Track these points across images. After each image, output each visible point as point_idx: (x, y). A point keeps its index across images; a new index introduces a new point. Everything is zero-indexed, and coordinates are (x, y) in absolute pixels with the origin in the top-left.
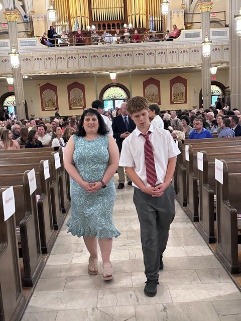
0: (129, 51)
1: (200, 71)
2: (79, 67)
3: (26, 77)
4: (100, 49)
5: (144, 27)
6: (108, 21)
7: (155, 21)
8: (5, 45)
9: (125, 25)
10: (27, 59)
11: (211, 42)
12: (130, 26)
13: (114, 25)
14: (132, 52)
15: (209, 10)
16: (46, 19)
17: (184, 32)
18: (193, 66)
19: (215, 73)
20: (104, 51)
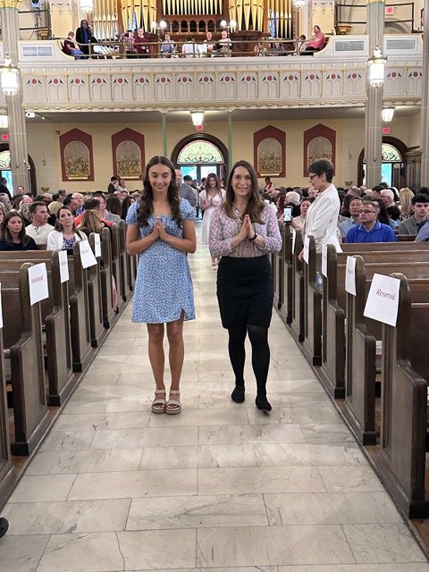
0: (229, 72)
1: (362, 115)
2: (134, 100)
3: (32, 115)
4: (174, 66)
5: (260, 29)
6: (191, 16)
7: (280, 18)
9: (223, 23)
10: (34, 82)
11: (386, 59)
12: (233, 24)
13: (202, 24)
16: (75, 7)
17: (334, 39)
18: (351, 105)
19: (390, 120)
20: (182, 71)
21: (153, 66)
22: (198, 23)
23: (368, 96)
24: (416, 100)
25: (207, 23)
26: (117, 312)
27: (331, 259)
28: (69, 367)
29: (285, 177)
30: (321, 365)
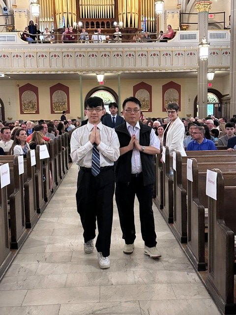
0: (119, 51)
2: (63, 67)
3: (3, 76)
4: (87, 47)
5: (136, 27)
9: (115, 23)
10: (4, 56)
12: (121, 24)
15: (207, 10)
17: (179, 33)
18: (189, 71)
19: (212, 79)
20: (91, 50)
21: (75, 47)
22: (100, 23)
23: (199, 65)
24: (226, 68)
25: (106, 23)
26: (52, 192)
27: (179, 160)
28: (23, 225)
29: (151, 111)
30: (173, 223)
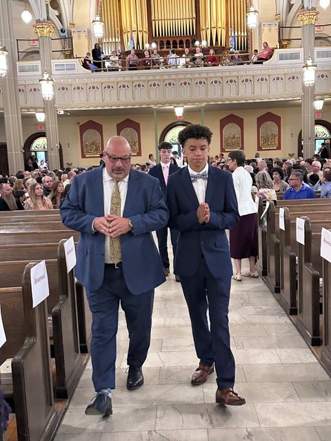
0: (202, 78)
1: (299, 106)
2: (134, 99)
3: (62, 113)
4: (162, 74)
5: (223, 45)
6: (173, 37)
7: (238, 36)
8: (34, 69)
9: (197, 43)
10: (63, 89)
11: (316, 66)
12: (204, 43)
13: (181, 42)
14: (206, 79)
15: (313, 22)
16: (89, 34)
17: (278, 52)
18: (291, 99)
19: (321, 108)
20: (168, 78)
21: (147, 75)
22: (178, 42)
23: (304, 92)
25: (184, 42)
